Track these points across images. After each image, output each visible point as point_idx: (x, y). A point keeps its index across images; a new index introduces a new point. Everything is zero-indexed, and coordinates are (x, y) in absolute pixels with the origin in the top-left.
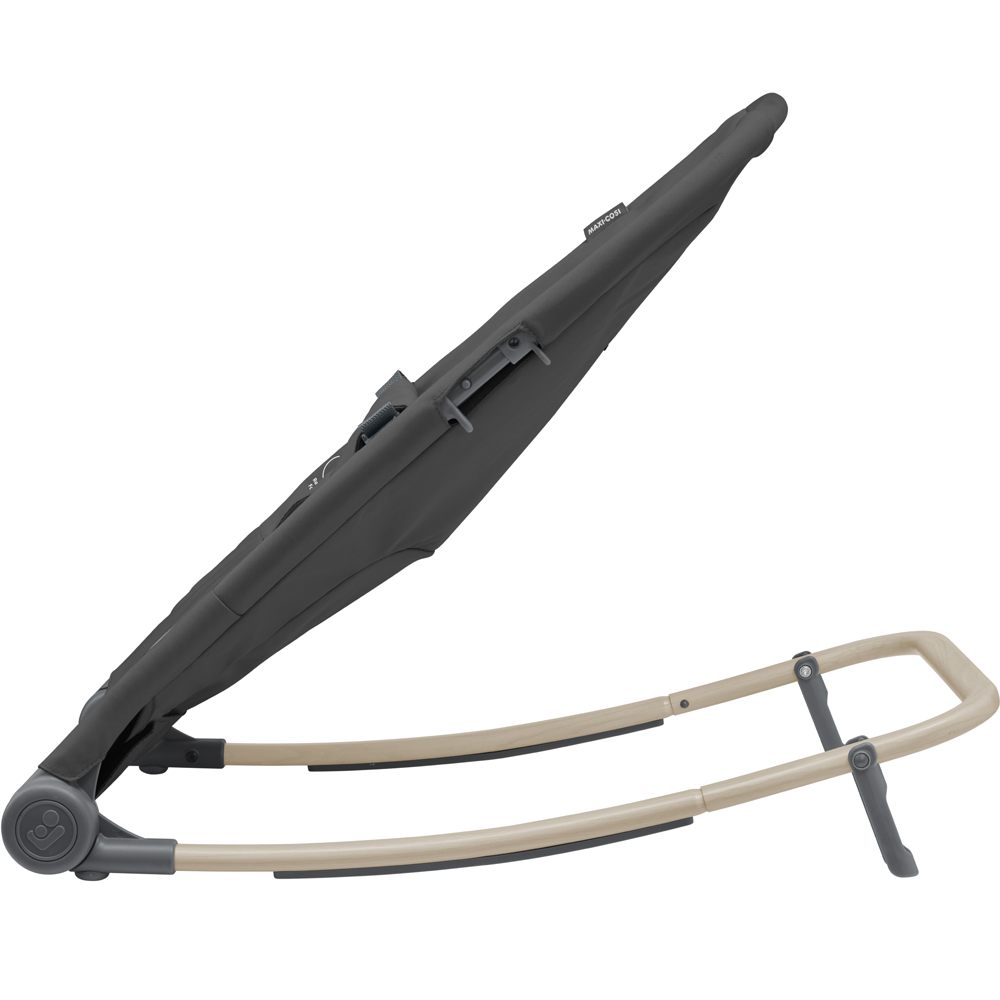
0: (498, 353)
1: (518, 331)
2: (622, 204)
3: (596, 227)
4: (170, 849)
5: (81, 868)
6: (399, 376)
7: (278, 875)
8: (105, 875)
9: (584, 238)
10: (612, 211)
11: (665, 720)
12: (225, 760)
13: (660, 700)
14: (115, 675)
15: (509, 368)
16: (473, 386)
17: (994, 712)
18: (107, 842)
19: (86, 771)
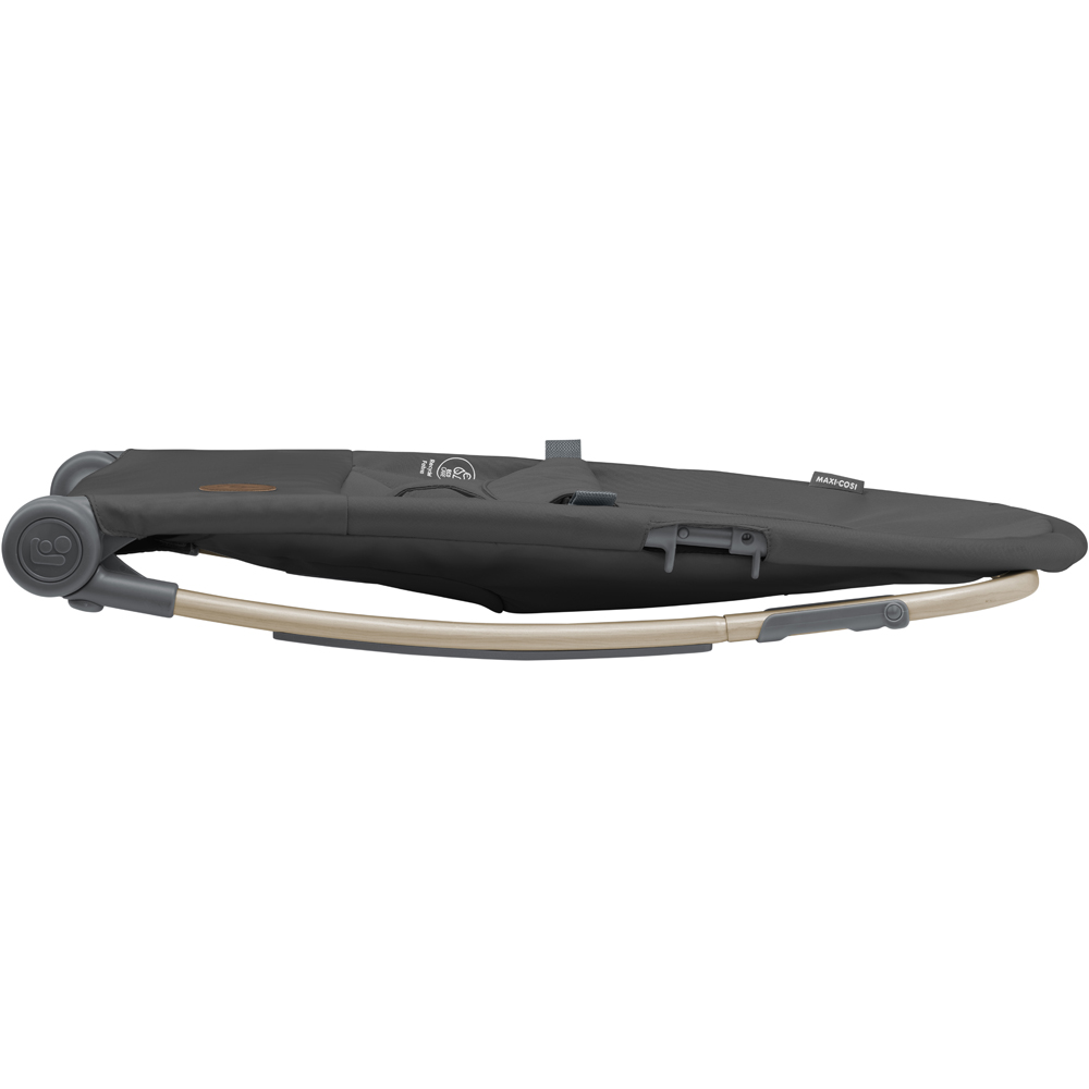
0: (730, 534)
1: (762, 532)
2: (863, 483)
3: (826, 480)
4: (172, 592)
5: (76, 596)
6: (575, 445)
7: (278, 636)
9: (808, 478)
10: (851, 480)
14: (131, 453)
15: (724, 552)
16: (688, 539)
18: (107, 575)
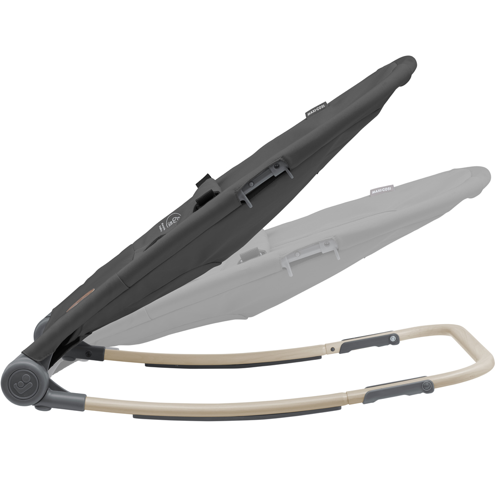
0: (268, 170)
1: (279, 161)
2: (325, 102)
3: (312, 113)
4: (83, 399)
5: (39, 404)
6: (208, 177)
7: (135, 416)
8: (49, 409)
9: (305, 117)
10: (320, 105)
11: (322, 356)
12: (105, 357)
13: (320, 346)
15: (273, 179)
16: (255, 185)
17: (492, 368)
18: (52, 393)
19: (46, 357)
